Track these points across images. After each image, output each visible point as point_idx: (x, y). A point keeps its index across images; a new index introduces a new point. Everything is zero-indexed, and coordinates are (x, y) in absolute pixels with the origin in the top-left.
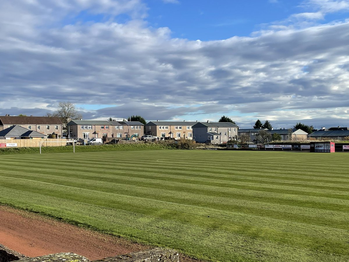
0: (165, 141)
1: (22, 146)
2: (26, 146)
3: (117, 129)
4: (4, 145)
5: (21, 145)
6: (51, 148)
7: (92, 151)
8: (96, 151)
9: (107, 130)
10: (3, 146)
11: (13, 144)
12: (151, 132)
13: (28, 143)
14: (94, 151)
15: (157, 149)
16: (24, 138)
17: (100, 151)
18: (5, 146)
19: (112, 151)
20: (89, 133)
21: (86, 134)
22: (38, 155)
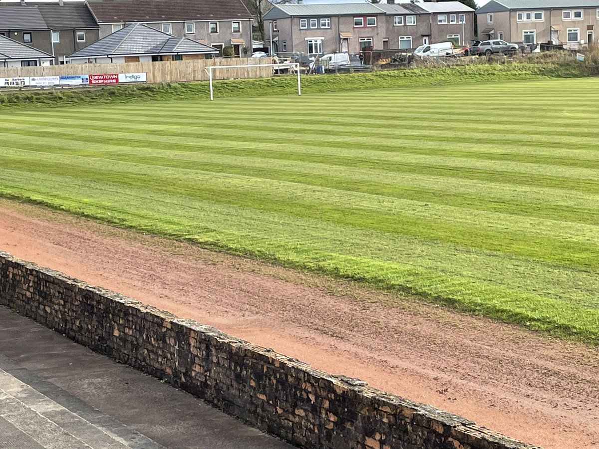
0: (545, 56)
1: (158, 80)
2: (168, 80)
3: (397, 25)
4: (113, 79)
5: (154, 76)
6: (234, 85)
7: (347, 90)
8: (358, 89)
9: (370, 29)
10: (111, 81)
11: (135, 74)
12: (492, 32)
13: (174, 71)
14: (351, 90)
15: (525, 80)
16: (159, 59)
17: (366, 88)
18: (114, 81)
19: (399, 86)
20: (323, 38)
21: (313, 43)
22: (207, 104)
